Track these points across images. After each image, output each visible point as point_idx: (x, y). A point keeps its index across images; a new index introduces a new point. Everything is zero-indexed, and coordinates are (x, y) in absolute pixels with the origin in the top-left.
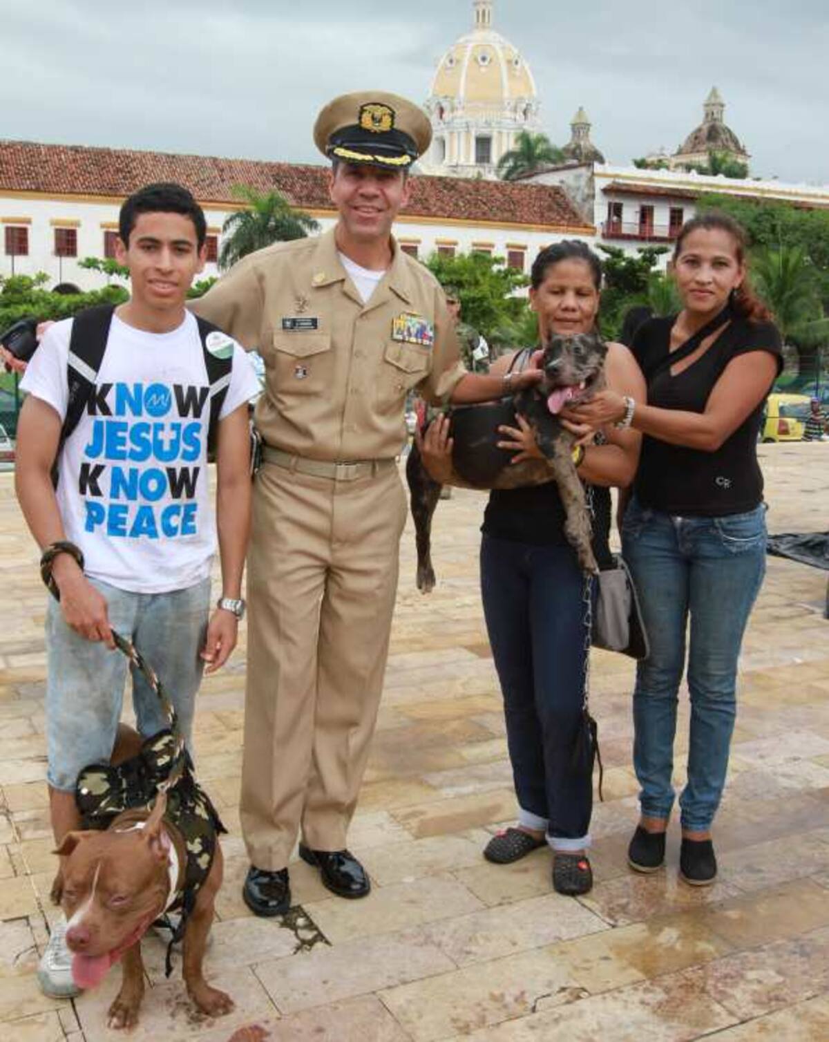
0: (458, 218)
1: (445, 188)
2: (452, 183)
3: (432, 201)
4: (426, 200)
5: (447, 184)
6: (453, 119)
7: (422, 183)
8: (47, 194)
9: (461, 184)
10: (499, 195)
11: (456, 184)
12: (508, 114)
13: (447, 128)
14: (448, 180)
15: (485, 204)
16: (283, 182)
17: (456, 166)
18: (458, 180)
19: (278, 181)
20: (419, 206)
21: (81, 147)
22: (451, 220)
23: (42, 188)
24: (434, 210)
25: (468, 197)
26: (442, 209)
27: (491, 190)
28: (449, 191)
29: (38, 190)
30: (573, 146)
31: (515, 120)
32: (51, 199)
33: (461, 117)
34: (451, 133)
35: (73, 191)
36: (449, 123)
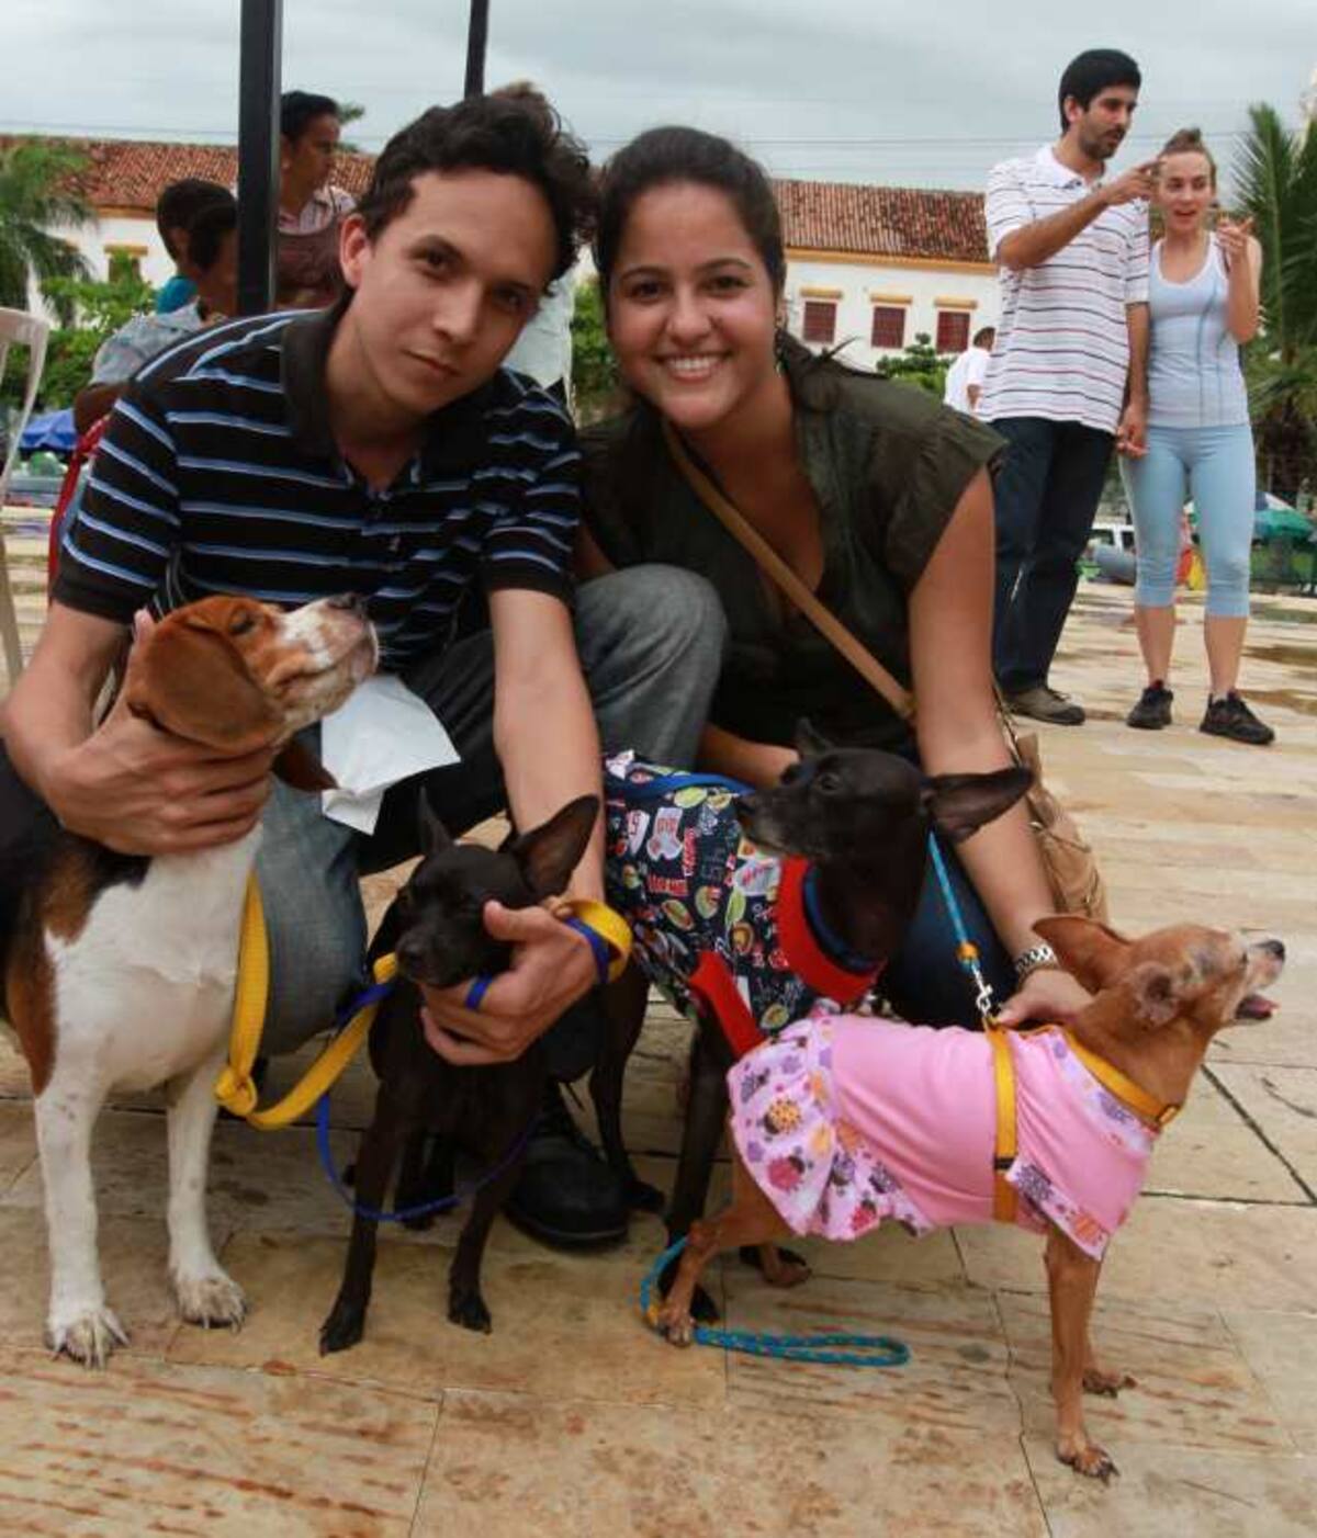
16: (895, 218)
19: (888, 218)
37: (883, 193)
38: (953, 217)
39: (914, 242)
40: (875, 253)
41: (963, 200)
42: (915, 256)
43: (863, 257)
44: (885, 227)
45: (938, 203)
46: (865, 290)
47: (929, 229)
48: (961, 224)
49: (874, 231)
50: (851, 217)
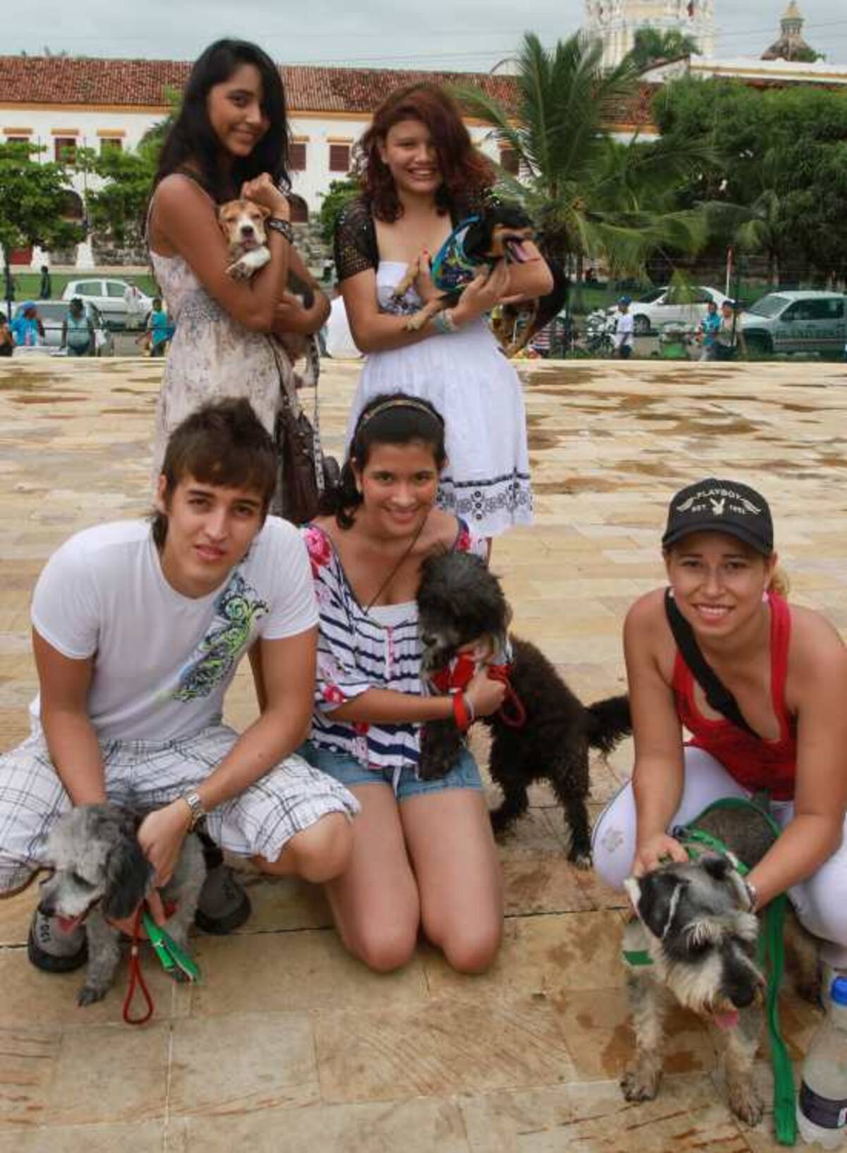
6: (611, 19)
8: (92, 107)
12: (669, 10)
13: (605, 29)
16: (339, 87)
19: (336, 88)
21: (144, 60)
23: (90, 100)
29: (85, 103)
30: (781, 44)
31: (677, 17)
32: (98, 110)
33: (619, 16)
34: (608, 34)
35: (120, 102)
36: (606, 24)
37: (332, 71)
38: (376, 86)
39: (353, 103)
40: (328, 111)
41: (382, 74)
42: (353, 112)
43: (320, 113)
44: (334, 94)
45: (365, 77)
46: (324, 134)
47: (361, 94)
48: (382, 91)
49: (327, 97)
50: (311, 88)
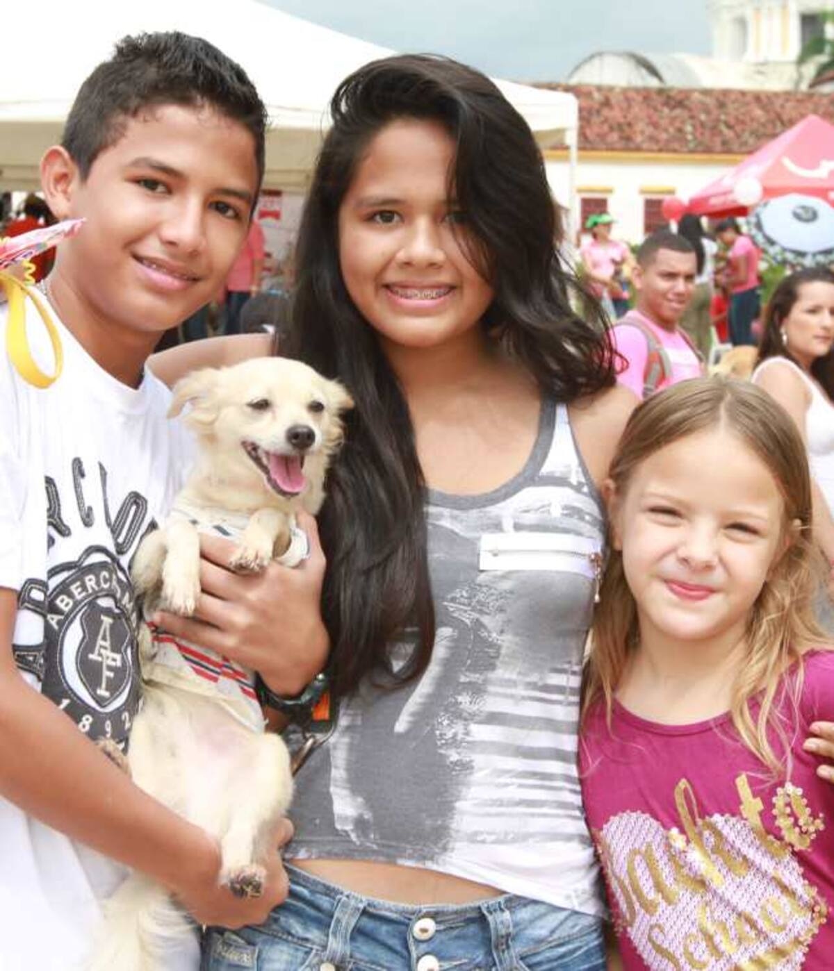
0: (675, 151)
1: (666, 104)
2: (679, 97)
3: (640, 126)
4: (629, 125)
5: (669, 97)
7: (627, 99)
9: (696, 96)
10: (758, 112)
11: (688, 98)
14: (672, 94)
15: (729, 127)
17: (765, 64)
18: (691, 91)
20: (614, 137)
22: (664, 155)
24: (639, 139)
25: (703, 117)
26: (652, 139)
27: (747, 104)
28: (673, 108)
34: (758, 10)
